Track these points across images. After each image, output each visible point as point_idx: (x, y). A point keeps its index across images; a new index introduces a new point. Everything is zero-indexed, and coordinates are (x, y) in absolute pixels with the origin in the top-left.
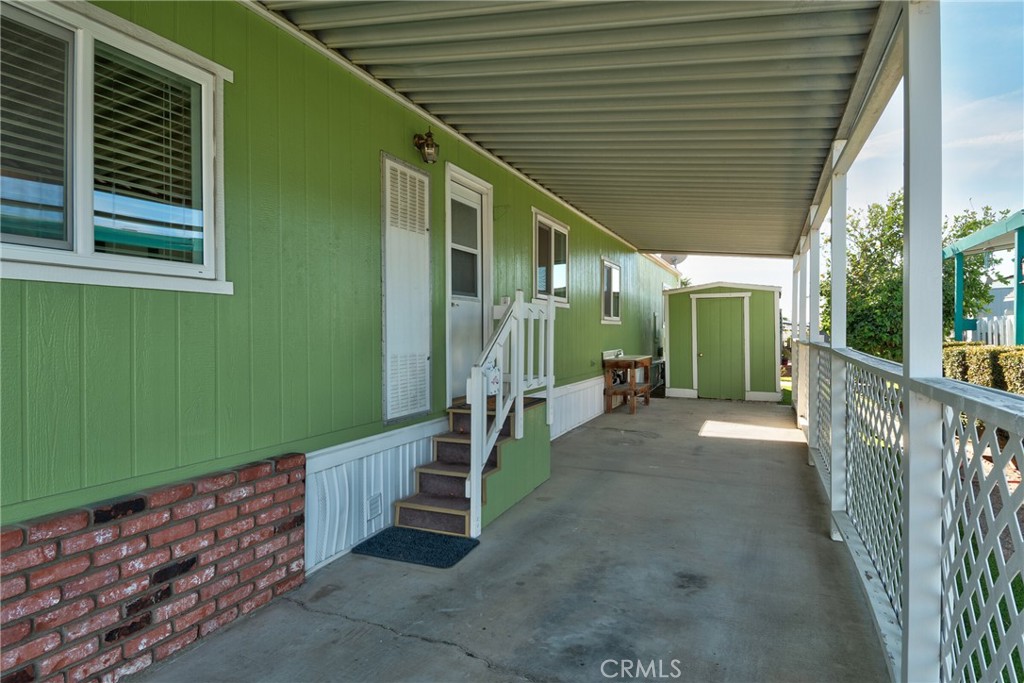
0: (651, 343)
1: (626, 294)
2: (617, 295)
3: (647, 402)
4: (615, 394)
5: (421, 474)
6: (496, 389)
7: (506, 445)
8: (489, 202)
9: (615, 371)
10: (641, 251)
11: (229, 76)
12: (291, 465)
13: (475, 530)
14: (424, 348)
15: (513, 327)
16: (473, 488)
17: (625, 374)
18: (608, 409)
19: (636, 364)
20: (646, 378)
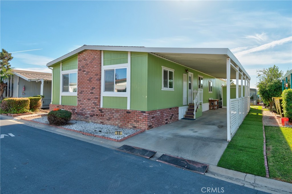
0: (219, 97)
1: (213, 87)
2: (211, 87)
3: (218, 109)
4: (211, 106)
5: (187, 112)
6: (197, 102)
7: (197, 109)
8: (193, 76)
9: (211, 102)
10: (216, 78)
11: (174, 70)
12: (177, 108)
13: (195, 118)
14: (186, 97)
15: (198, 94)
16: (195, 113)
17: (213, 103)
18: (210, 109)
19: (215, 101)
20: (218, 104)
